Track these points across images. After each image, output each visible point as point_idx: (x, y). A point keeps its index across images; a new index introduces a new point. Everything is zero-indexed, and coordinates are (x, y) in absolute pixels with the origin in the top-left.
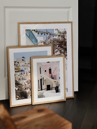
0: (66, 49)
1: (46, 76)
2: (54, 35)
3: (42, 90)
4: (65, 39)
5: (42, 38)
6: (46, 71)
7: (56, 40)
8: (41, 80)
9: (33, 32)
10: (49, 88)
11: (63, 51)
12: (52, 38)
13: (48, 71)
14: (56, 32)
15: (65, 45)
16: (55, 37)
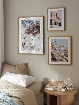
0: (40, 30)
1: (54, 18)
2: (34, 23)
3: (52, 24)
4: (39, 25)
5: (28, 24)
6: (54, 15)
7: (35, 25)
8: (52, 19)
9: (24, 21)
10: (56, 24)
11: (38, 30)
12: (33, 24)
13: (55, 15)
14: (35, 21)
15: (40, 27)
16: (34, 24)
